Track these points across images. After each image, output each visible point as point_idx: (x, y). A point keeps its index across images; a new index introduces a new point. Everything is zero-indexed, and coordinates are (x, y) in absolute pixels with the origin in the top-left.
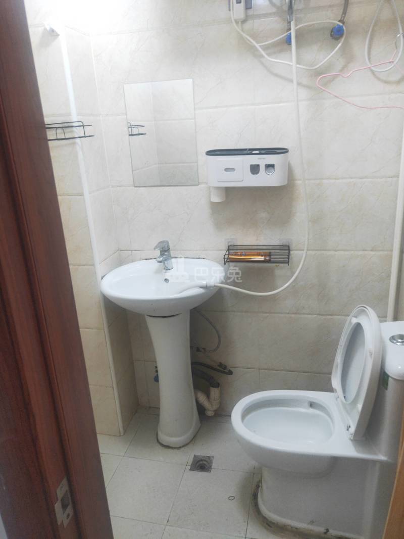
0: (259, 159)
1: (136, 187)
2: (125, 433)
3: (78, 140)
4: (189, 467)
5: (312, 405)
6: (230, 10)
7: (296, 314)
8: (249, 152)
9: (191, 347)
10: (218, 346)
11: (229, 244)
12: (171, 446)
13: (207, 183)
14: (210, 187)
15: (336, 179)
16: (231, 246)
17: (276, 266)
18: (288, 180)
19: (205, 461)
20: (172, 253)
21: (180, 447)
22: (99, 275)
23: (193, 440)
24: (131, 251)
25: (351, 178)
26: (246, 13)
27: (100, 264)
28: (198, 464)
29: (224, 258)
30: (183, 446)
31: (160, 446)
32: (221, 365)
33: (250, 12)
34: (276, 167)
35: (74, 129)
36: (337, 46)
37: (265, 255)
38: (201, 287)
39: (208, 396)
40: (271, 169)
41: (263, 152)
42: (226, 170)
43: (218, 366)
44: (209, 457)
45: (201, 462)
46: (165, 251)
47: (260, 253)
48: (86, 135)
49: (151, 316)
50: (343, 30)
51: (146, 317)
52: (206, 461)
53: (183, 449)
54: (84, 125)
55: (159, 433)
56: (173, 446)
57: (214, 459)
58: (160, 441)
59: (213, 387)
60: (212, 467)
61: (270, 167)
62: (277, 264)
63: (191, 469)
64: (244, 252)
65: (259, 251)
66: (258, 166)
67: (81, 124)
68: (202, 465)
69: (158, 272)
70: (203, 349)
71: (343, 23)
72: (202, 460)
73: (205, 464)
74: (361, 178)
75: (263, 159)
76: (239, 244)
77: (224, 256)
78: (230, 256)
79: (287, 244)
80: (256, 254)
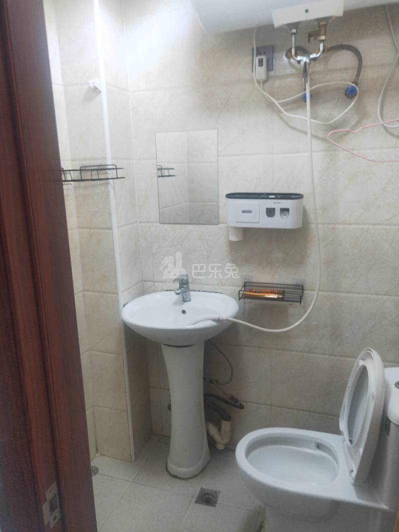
0: (274, 203)
1: (162, 223)
2: (136, 459)
3: (111, 181)
4: (194, 500)
5: (319, 446)
6: (253, 71)
7: (308, 352)
8: (266, 196)
9: (204, 378)
10: (231, 379)
11: (246, 281)
12: (179, 476)
13: (226, 223)
14: (228, 227)
15: (349, 224)
16: (247, 282)
17: (290, 304)
18: (303, 223)
19: (211, 495)
20: (191, 286)
21: (188, 479)
22: (122, 303)
23: (202, 471)
24: (153, 283)
25: (365, 224)
26: (268, 73)
27: (123, 292)
28: (204, 497)
29: (239, 294)
30: (191, 478)
31: (168, 475)
32: (232, 398)
33: (272, 73)
34: (290, 210)
35: (108, 171)
36: (351, 104)
37: (278, 293)
38: (214, 320)
39: (219, 429)
40: (286, 212)
41: (279, 196)
42: (244, 212)
43: (230, 399)
44: (216, 492)
45: (207, 496)
46: (184, 284)
47: (274, 291)
48: (118, 176)
49: (166, 345)
50: (356, 90)
51: (162, 345)
52: (213, 496)
53: (190, 480)
54: (117, 167)
55: (169, 462)
56: (181, 477)
57: (220, 495)
58: (169, 470)
59: (225, 420)
60: (218, 502)
61: (285, 211)
62: (291, 303)
63: (196, 502)
64: (259, 289)
65: (273, 289)
66: (274, 209)
67: (114, 167)
68: (207, 499)
69: (176, 303)
70: (216, 381)
71: (357, 84)
72: (208, 494)
73: (210, 498)
74: (373, 224)
75: (279, 203)
76: (255, 281)
77: (239, 292)
78: (245, 293)
79: (301, 284)
80: (270, 291)
